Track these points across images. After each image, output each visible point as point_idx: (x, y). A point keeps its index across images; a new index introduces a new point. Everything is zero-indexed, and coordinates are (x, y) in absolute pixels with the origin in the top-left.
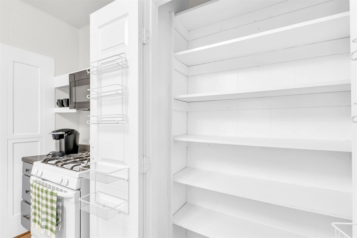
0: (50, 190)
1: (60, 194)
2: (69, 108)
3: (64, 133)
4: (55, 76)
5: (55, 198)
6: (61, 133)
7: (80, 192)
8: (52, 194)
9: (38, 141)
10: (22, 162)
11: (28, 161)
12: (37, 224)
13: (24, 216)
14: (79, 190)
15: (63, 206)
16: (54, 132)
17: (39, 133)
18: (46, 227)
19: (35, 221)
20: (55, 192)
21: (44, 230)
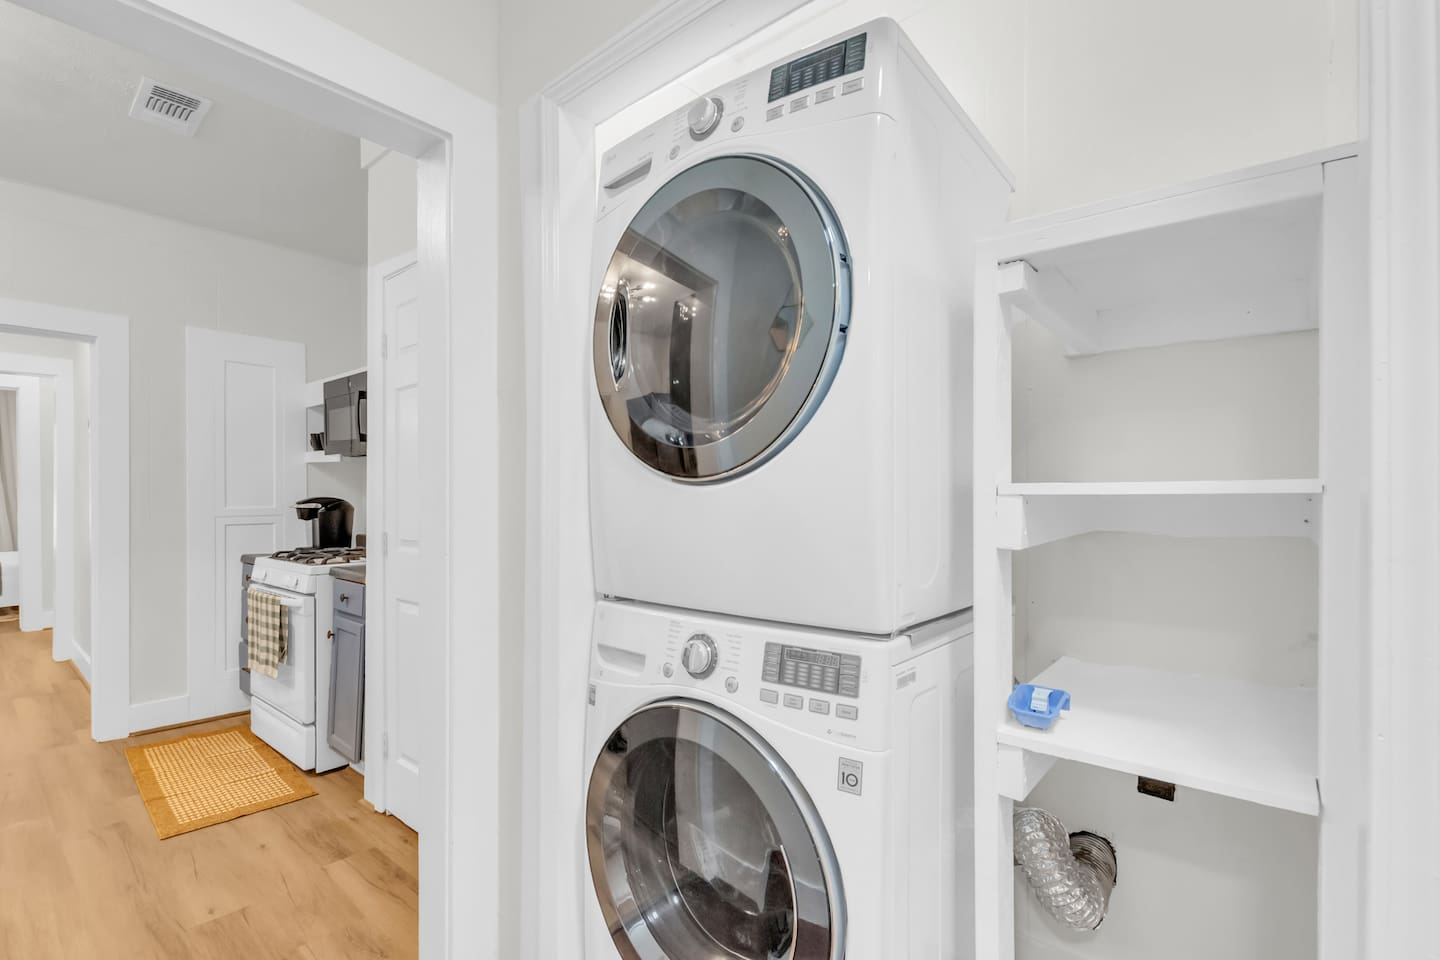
0: (271, 597)
1: (284, 601)
2: (323, 452)
3: (320, 506)
4: (307, 382)
5: (277, 610)
6: (313, 506)
7: (315, 600)
8: (274, 602)
9: (272, 524)
10: (241, 564)
11: (248, 561)
12: (255, 661)
13: (244, 669)
14: (312, 595)
15: (290, 626)
16: (299, 503)
17: (274, 506)
18: (267, 662)
19: (252, 657)
20: (277, 598)
21: (264, 666)
